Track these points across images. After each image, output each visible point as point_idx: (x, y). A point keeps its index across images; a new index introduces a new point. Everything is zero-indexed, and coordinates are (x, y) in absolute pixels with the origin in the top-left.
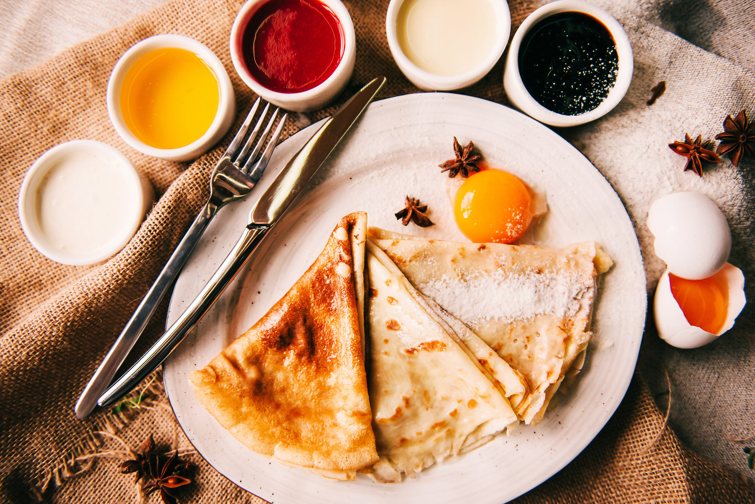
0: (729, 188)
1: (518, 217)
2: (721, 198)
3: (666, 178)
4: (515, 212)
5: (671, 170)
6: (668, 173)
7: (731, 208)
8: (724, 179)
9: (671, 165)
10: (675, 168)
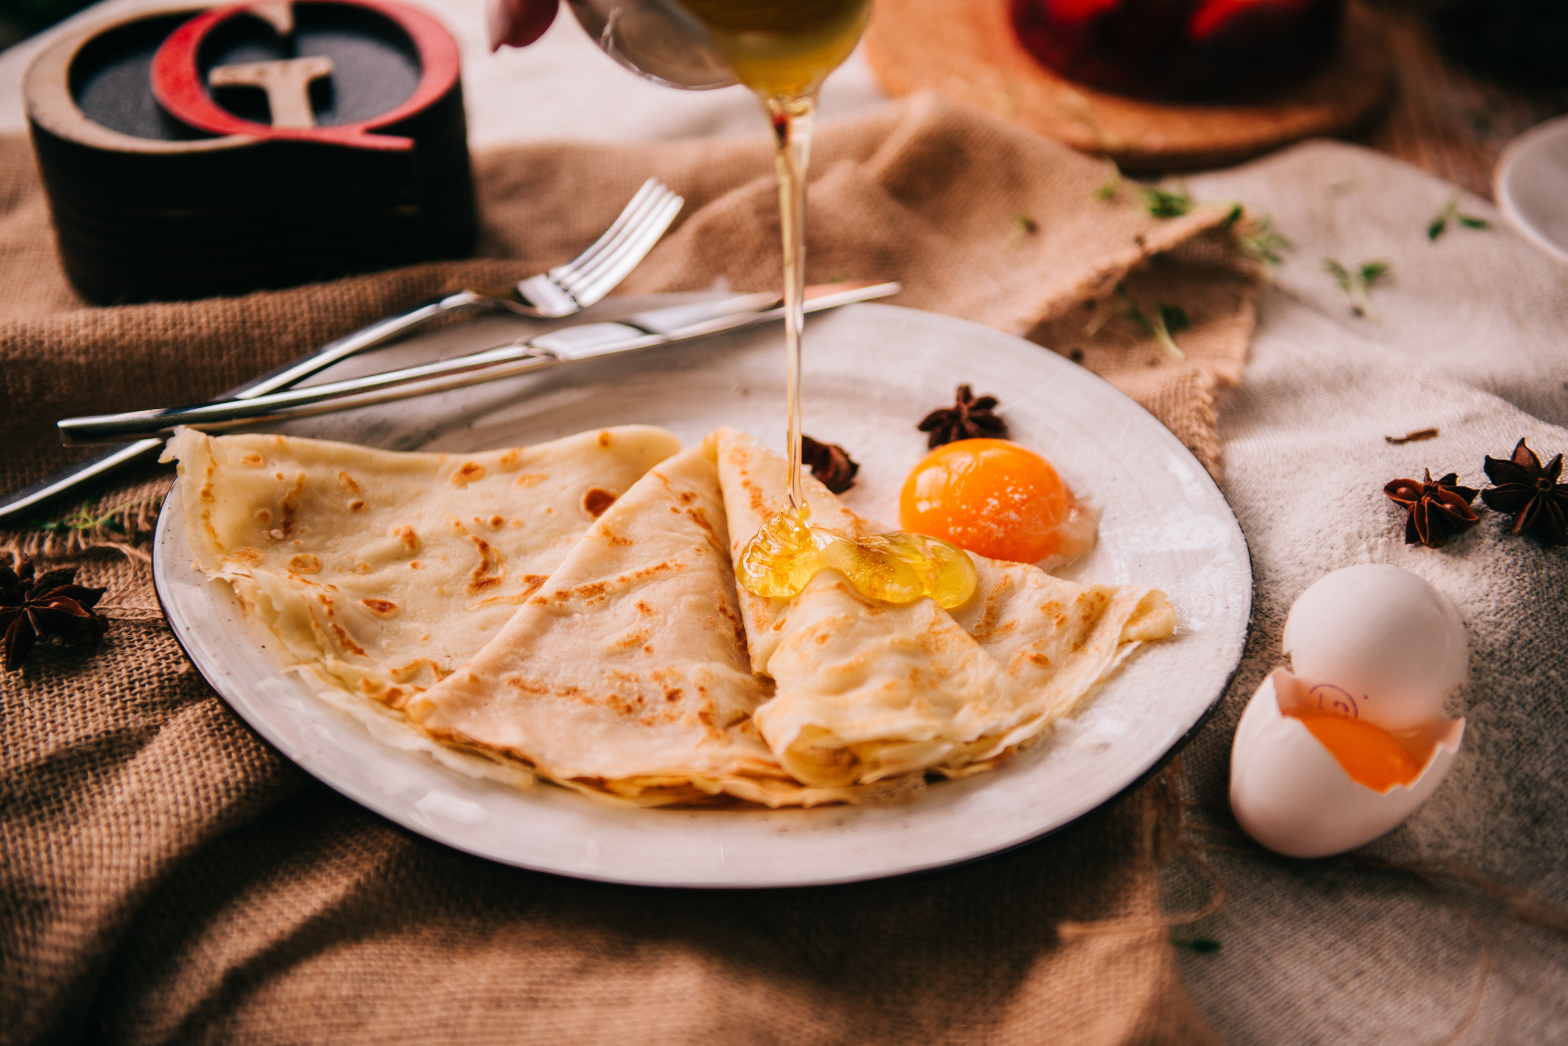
0: (1496, 588)
1: (1017, 497)
2: (1473, 603)
3: (1364, 546)
4: (1016, 486)
5: (1382, 535)
6: (1373, 540)
7: (1491, 629)
8: (1491, 569)
9: (1383, 527)
10: (1393, 534)
